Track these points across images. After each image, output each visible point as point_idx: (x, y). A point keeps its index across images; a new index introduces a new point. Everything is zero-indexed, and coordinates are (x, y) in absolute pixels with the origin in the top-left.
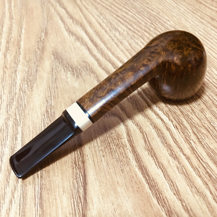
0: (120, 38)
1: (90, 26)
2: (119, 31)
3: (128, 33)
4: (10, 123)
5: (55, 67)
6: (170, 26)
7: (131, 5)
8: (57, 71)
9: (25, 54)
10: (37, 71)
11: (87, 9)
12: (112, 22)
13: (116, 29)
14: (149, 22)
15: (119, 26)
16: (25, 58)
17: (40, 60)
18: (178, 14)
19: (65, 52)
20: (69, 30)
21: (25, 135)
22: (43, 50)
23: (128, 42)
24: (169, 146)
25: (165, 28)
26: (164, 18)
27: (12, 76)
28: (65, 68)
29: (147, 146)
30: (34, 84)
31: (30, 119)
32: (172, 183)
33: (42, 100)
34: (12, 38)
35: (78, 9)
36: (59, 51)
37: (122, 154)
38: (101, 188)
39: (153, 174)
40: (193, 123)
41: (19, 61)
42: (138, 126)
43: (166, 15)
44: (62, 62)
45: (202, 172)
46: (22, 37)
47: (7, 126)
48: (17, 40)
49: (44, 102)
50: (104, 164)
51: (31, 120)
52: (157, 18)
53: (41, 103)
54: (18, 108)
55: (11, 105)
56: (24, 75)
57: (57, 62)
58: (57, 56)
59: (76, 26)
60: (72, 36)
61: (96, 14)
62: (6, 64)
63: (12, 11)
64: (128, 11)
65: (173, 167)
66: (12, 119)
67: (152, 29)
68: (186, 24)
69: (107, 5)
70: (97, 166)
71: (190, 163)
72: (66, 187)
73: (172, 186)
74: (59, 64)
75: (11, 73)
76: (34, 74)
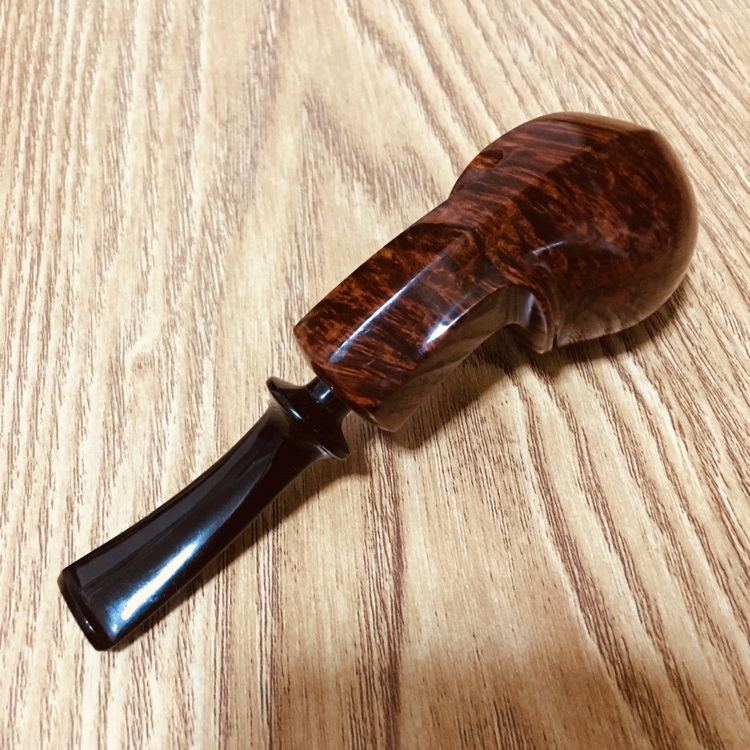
4: (179, 343)
16: (214, 108)
17: (264, 121)
19: (347, 102)
21: (225, 389)
24: (650, 485)
27: (177, 173)
28: (344, 164)
29: (584, 477)
31: (237, 336)
32: (644, 600)
33: (274, 275)
37: (509, 491)
38: (445, 584)
39: (593, 564)
40: (732, 422)
42: (565, 408)
45: (736, 580)
46: (201, 21)
47: (169, 351)
48: (187, 33)
49: (280, 286)
50: (457, 514)
51: (240, 341)
53: (270, 284)
54: (200, 295)
55: (178, 280)
56: (214, 174)
57: (321, 141)
60: (370, 39)
62: (153, 125)
65: (655, 553)
66: (182, 330)
70: (433, 518)
71: (706, 546)
72: (344, 568)
73: (643, 608)
74: (325, 148)
75: (174, 162)
76: (246, 175)
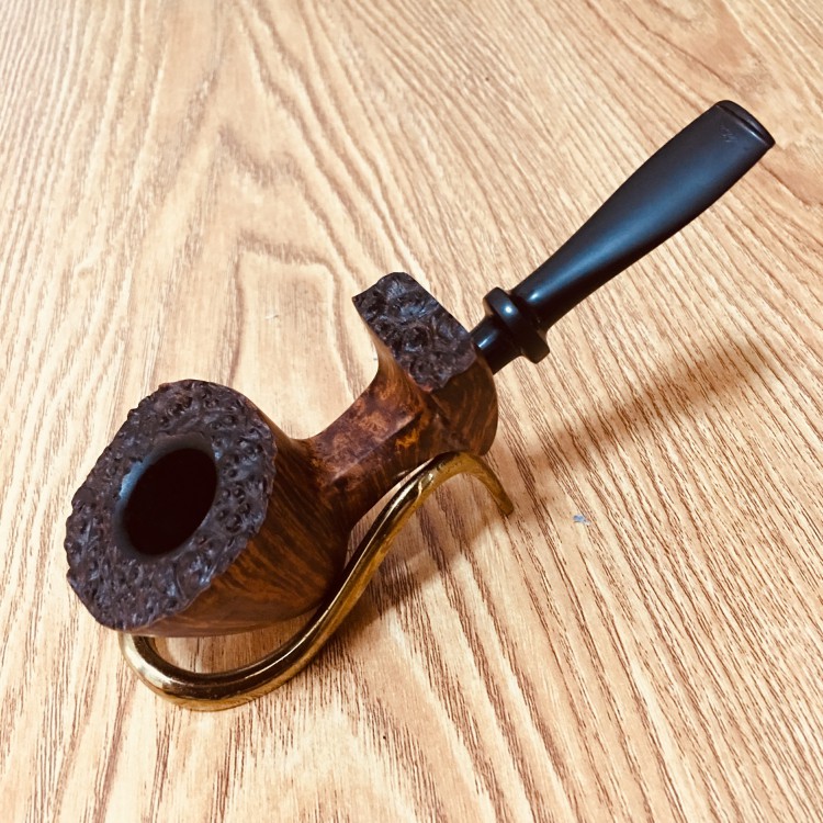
0: (384, 107)
1: (322, 73)
2: (386, 91)
3: (406, 98)
5: (219, 161)
6: (512, 86)
7: (437, 27)
8: (223, 171)
9: (158, 127)
10: (178, 165)
11: (325, 28)
12: (376, 66)
13: (382, 86)
14: (465, 73)
15: (390, 77)
18: (543, 58)
20: (270, 81)
22: (200, 121)
23: (399, 118)
25: (497, 90)
26: (504, 65)
30: (168, 191)
34: (133, 89)
35: (304, 27)
36: (236, 127)
41: (142, 143)
43: (513, 59)
44: (238, 150)
52: (488, 65)
58: (229, 138)
59: (287, 70)
61: (344, 44)
63: (139, 21)
64: (423, 42)
67: (465, 91)
68: (551, 86)
69: (378, 21)
